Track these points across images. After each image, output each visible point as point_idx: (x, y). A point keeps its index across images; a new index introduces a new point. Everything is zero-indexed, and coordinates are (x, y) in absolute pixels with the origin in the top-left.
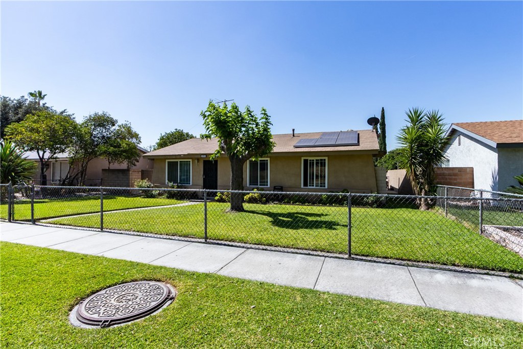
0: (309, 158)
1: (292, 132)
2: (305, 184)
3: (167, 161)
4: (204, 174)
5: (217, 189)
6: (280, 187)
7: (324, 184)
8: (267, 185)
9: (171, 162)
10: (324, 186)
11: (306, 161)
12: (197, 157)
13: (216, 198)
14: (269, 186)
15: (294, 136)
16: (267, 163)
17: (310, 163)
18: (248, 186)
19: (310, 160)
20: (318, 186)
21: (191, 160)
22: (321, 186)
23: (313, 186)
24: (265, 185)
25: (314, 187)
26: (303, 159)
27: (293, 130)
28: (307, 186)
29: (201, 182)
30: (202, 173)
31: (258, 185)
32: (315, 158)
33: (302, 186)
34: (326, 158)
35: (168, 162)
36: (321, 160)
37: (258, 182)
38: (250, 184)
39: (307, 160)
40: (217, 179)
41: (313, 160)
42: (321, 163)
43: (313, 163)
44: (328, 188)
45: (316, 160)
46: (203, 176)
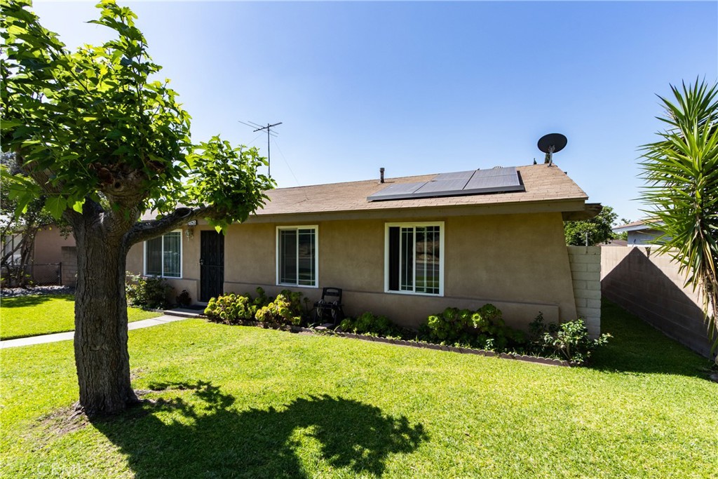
0: (402, 225)
1: (380, 173)
2: (394, 286)
4: (202, 258)
6: (337, 291)
7: (437, 285)
8: (314, 284)
10: (437, 291)
11: (394, 232)
13: (205, 311)
14: (316, 286)
15: (382, 181)
16: (314, 236)
17: (404, 235)
18: (277, 284)
19: (404, 230)
20: (422, 290)
21: (181, 231)
22: (429, 291)
23: (411, 289)
24: (309, 284)
25: (413, 292)
26: (387, 226)
27: (382, 171)
28: (398, 289)
29: (197, 274)
30: (199, 255)
31: (295, 282)
32: (414, 225)
33: (386, 289)
34: (442, 225)
36: (430, 228)
37: (296, 278)
38: (282, 281)
39: (398, 228)
40: (222, 269)
41: (411, 230)
42: (430, 236)
43: (411, 236)
44: (445, 296)
45: (418, 229)
46: (200, 261)
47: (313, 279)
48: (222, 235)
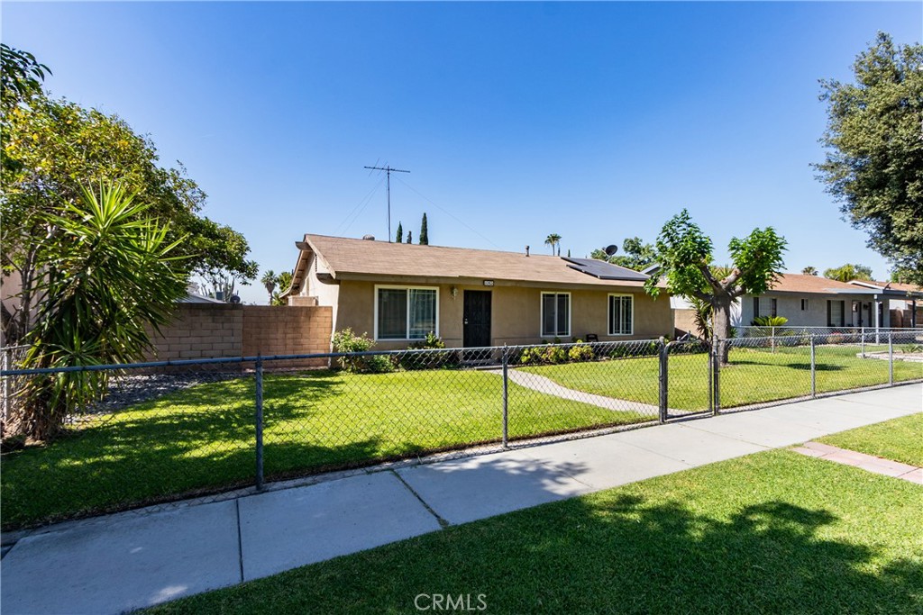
0: (615, 295)
2: (611, 331)
3: (377, 287)
4: (465, 317)
5: (489, 345)
7: (630, 329)
8: (567, 334)
9: (385, 290)
10: (630, 333)
13: (524, 359)
14: (570, 335)
16: (567, 300)
17: (616, 301)
18: (541, 336)
19: (616, 298)
20: (624, 332)
21: (437, 289)
23: (619, 333)
24: (564, 334)
26: (609, 295)
27: (528, 248)
28: (613, 333)
29: (459, 333)
30: (461, 314)
31: (554, 334)
32: (621, 295)
33: (608, 334)
34: (632, 296)
35: (379, 290)
36: (627, 298)
37: (554, 330)
39: (613, 297)
40: (489, 327)
41: (619, 298)
42: (627, 302)
43: (619, 301)
44: (634, 334)
46: (464, 321)
47: (567, 330)
48: (487, 295)
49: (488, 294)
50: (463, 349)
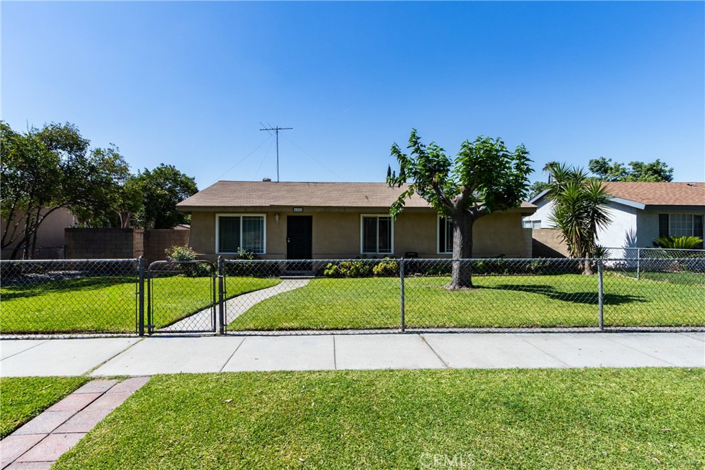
3: (217, 216)
4: (288, 237)
5: (310, 258)
6: (414, 254)
8: (390, 251)
9: (224, 217)
11: (442, 221)
12: (278, 210)
14: (392, 253)
16: (390, 221)
18: (361, 253)
21: (265, 216)
24: (386, 251)
26: (438, 217)
28: (444, 251)
29: (284, 249)
30: (285, 235)
31: (376, 251)
33: (438, 252)
35: (220, 218)
37: (376, 248)
38: (364, 251)
40: (311, 245)
46: (287, 240)
47: (390, 248)
48: (309, 220)
49: (310, 218)
50: (287, 260)
